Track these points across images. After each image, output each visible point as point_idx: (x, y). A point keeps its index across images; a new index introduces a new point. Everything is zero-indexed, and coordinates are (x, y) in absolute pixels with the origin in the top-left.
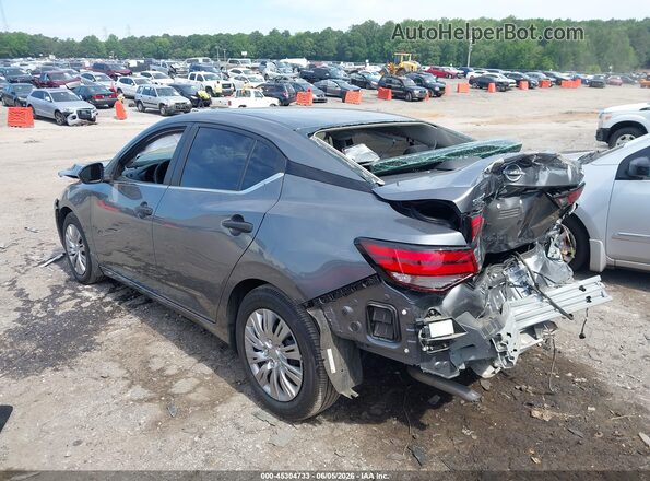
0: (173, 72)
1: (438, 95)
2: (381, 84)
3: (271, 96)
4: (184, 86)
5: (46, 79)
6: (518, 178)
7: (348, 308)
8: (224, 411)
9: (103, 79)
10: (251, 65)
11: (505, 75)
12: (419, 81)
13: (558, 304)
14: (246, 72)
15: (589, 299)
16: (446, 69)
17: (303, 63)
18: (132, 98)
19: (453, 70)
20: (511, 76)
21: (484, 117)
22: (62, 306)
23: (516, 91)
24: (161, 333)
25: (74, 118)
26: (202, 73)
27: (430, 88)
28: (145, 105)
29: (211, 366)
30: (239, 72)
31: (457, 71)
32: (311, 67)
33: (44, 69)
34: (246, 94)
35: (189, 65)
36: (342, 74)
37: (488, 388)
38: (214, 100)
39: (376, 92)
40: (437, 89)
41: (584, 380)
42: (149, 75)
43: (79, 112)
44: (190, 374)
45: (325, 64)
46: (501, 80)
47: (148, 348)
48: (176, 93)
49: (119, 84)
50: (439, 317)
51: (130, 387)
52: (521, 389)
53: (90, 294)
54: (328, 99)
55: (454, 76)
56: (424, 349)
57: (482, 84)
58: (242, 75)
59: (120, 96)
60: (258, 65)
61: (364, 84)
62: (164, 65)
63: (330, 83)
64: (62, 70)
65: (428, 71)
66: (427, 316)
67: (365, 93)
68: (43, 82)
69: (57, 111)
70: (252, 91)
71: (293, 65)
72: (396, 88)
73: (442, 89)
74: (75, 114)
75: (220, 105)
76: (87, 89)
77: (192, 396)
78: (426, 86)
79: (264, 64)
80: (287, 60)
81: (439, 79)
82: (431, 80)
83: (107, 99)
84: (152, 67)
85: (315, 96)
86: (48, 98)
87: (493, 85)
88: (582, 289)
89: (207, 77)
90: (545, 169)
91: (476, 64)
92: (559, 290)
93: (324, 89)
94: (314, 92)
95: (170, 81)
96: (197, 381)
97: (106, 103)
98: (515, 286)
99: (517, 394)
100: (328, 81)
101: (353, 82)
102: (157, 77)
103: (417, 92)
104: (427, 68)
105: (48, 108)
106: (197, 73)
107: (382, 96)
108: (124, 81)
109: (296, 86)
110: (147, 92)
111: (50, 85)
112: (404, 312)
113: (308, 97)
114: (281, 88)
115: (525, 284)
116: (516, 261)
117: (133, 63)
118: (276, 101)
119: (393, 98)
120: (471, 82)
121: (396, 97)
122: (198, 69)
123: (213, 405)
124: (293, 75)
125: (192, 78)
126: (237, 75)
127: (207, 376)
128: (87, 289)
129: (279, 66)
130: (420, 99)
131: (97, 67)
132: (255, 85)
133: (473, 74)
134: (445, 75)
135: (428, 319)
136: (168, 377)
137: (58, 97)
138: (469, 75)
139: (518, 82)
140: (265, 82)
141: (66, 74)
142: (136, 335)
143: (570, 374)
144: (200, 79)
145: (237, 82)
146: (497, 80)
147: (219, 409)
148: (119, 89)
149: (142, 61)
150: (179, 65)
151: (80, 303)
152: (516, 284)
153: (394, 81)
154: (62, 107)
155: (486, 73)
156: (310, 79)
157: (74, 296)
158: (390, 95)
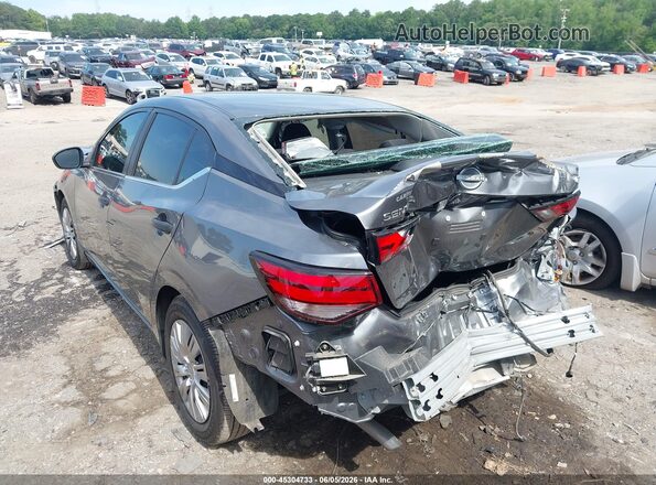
0: (245, 53)
1: (520, 79)
2: (457, 66)
3: (340, 78)
4: (253, 67)
5: (124, 59)
6: (477, 185)
7: (246, 331)
8: (145, 423)
9: (177, 59)
10: (324, 45)
11: (599, 58)
12: (500, 64)
13: (529, 337)
14: (318, 53)
15: (572, 333)
16: (533, 51)
17: (380, 43)
18: (201, 78)
19: (540, 52)
20: (606, 59)
21: (567, 103)
22: (44, 291)
23: (610, 76)
24: (125, 328)
25: (143, 97)
26: (273, 54)
27: (511, 71)
28: (213, 85)
29: (156, 371)
30: (311, 53)
31: (544, 53)
32: (386, 47)
33: (124, 49)
34: (313, 75)
35: (262, 46)
36: (418, 55)
37: (445, 425)
38: (281, 82)
39: (453, 75)
40: (519, 72)
41: (568, 426)
42: (221, 56)
43: (149, 92)
44: (132, 378)
45: (401, 45)
46: (594, 63)
47: (104, 344)
48: (243, 74)
49: (191, 64)
50: (332, 354)
51: (65, 386)
52: (485, 430)
53: (77, 279)
54: (400, 81)
55: (541, 59)
56: (314, 390)
57: (571, 67)
58: (314, 56)
59: (191, 77)
60: (331, 45)
61: (440, 66)
62: (237, 45)
63: (403, 65)
64: (140, 50)
65: (513, 54)
66: (319, 351)
67: (440, 75)
68: (121, 62)
69: (128, 90)
70: (319, 72)
71: (367, 46)
72: (474, 71)
73: (525, 72)
74: (144, 93)
75: (286, 86)
76: (159, 69)
77: (120, 404)
78: (507, 70)
79: (337, 44)
80: (362, 41)
81: (522, 62)
82: (513, 63)
83: (178, 79)
84: (226, 47)
85: (385, 78)
86: (120, 78)
87: (584, 68)
88: (565, 320)
89: (278, 59)
90: (520, 175)
91: (568, 47)
92: (541, 319)
93: (397, 71)
94: (385, 74)
95: (241, 61)
96: (134, 387)
97: (176, 82)
98: (483, 311)
99: (479, 436)
100: (401, 62)
101: (429, 64)
102: (229, 57)
103: (495, 76)
104: (512, 50)
105: (120, 87)
106: (267, 54)
107: (459, 79)
108: (196, 61)
109: (368, 68)
110: (216, 72)
111: (127, 65)
112: (297, 343)
113: (378, 78)
114: (350, 70)
115: (495, 309)
116: (486, 281)
117: (208, 43)
118: (343, 83)
119: (470, 81)
120: (559, 65)
121: (473, 80)
122: (270, 49)
123: (138, 415)
124: (366, 56)
125: (263, 58)
126: (308, 56)
127: (146, 380)
128: (76, 275)
129: (353, 46)
130: (499, 84)
131: (173, 48)
132: (324, 66)
133: (563, 56)
134: (531, 57)
135: (319, 355)
136: (107, 378)
137: (130, 77)
138: (558, 57)
139: (613, 66)
140: (336, 63)
141: (143, 55)
142: (99, 328)
143: (553, 417)
144: (270, 59)
145: (307, 63)
146: (588, 63)
147: (141, 421)
148: (191, 69)
149: (217, 42)
150: (253, 45)
151: (62, 289)
152: (485, 308)
153: (471, 63)
154: (133, 86)
155: (577, 55)
156: (383, 60)
157: (60, 280)
158: (467, 78)
